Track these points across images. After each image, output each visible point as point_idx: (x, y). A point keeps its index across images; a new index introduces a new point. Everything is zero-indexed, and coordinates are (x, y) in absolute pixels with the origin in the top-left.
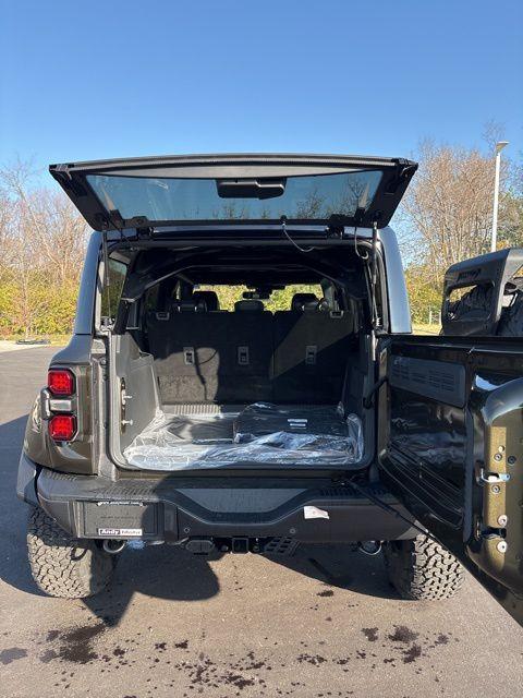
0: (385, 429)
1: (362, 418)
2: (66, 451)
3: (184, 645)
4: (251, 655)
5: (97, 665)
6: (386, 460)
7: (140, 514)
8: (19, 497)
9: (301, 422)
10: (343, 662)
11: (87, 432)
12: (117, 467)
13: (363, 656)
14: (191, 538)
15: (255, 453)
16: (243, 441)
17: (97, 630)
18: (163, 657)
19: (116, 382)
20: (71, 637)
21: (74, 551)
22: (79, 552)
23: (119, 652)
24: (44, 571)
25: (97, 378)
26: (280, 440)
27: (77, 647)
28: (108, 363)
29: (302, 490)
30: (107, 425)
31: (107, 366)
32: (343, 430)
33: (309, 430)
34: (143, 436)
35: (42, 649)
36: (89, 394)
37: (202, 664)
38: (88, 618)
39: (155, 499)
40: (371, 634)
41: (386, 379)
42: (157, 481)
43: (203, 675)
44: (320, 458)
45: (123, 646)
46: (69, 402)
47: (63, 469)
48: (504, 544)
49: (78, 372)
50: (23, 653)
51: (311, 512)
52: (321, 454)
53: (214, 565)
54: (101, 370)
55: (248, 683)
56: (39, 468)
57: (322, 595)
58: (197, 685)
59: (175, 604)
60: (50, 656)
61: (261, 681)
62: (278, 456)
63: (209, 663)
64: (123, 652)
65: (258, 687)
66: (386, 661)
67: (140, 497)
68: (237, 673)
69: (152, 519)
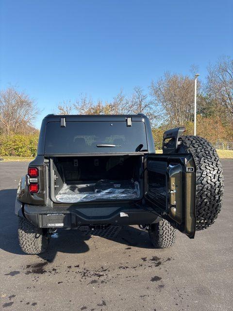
0: (147, 186)
1: (139, 182)
2: (35, 197)
3: (78, 266)
4: (102, 268)
5: (46, 274)
6: (147, 195)
7: (63, 218)
8: (16, 215)
9: (119, 185)
10: (134, 268)
11: (43, 190)
12: (53, 202)
13: (141, 265)
14: (81, 226)
15: (103, 195)
16: (98, 192)
17: (45, 264)
18: (71, 270)
19: (53, 172)
20: (35, 267)
21: (36, 235)
22: (38, 235)
23: (54, 270)
24: (24, 243)
25: (46, 171)
26: (111, 191)
27: (39, 269)
28: (50, 165)
29: (119, 208)
30: (50, 187)
31: (49, 167)
32: (133, 187)
33: (121, 188)
34: (61, 192)
35: (25, 271)
36: (43, 176)
37: (85, 271)
38: (40, 260)
39: (68, 212)
40: (144, 259)
41: (146, 168)
42: (68, 207)
43: (86, 274)
44: (125, 197)
45: (55, 268)
46: (37, 179)
47: (33, 203)
48: (175, 209)
49: (40, 168)
50: (18, 272)
51: (122, 215)
52: (126, 195)
53: (86, 242)
54: (47, 168)
55: (102, 275)
56: (23, 204)
57: (127, 249)
58: (84, 277)
59: (73, 254)
60: (28, 273)
61: (106, 275)
62: (111, 196)
63: (87, 271)
64: (56, 270)
65: (105, 276)
66: (149, 266)
67: (63, 212)
68: (98, 273)
69: (67, 220)
